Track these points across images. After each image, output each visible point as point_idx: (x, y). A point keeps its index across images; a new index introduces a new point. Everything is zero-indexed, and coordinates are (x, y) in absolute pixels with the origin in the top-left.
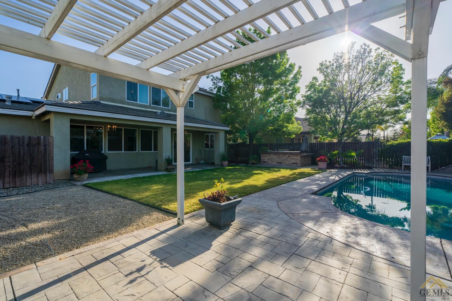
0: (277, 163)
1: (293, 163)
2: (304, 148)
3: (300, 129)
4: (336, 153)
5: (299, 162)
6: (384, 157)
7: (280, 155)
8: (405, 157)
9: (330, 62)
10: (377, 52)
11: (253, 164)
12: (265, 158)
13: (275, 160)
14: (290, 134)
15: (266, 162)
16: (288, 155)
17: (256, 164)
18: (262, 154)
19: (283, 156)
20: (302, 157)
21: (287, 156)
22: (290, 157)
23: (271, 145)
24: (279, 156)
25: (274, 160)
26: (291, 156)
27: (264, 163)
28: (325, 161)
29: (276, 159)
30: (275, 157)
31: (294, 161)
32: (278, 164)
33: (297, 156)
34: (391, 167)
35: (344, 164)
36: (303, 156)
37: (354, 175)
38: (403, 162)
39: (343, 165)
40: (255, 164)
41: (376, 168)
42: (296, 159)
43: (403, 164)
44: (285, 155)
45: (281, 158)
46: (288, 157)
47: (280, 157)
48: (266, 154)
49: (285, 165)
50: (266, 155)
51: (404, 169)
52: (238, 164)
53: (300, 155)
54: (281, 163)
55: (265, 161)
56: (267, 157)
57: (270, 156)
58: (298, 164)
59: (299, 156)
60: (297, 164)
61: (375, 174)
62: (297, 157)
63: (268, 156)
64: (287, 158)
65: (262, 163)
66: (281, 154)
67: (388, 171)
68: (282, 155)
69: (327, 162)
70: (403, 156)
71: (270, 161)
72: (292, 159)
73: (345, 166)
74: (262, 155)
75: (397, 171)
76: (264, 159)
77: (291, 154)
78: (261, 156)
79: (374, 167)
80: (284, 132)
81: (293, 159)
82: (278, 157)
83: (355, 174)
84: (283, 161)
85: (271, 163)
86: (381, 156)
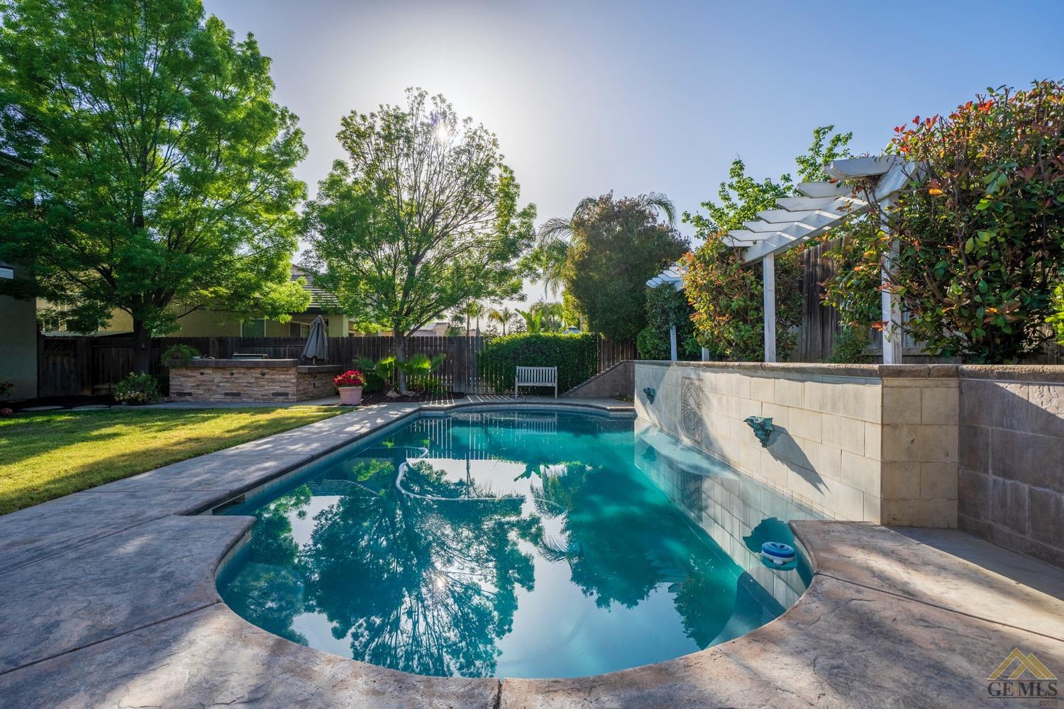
0: (226, 394)
1: (274, 394)
2: (311, 350)
3: (306, 299)
4: (390, 363)
5: (291, 390)
6: (487, 369)
7: (234, 371)
8: (520, 368)
9: (363, 118)
10: (468, 126)
11: (133, 402)
12: (182, 380)
13: (218, 386)
14: (275, 310)
15: (190, 394)
16: (259, 371)
17: (144, 403)
18: (174, 367)
19: (244, 374)
20: (301, 375)
21: (257, 373)
22: (267, 376)
23: (222, 341)
24: (232, 374)
25: (214, 388)
26: (268, 373)
27: (182, 399)
28: (356, 382)
29: (221, 384)
30: (217, 377)
31: (277, 389)
32: (229, 399)
33: (287, 371)
34: (499, 392)
35: (409, 389)
36: (303, 371)
37: (420, 416)
38: (517, 379)
39: (404, 392)
40: (138, 404)
41: (472, 395)
42: (285, 381)
43: (517, 384)
44: (252, 370)
45: (238, 378)
46: (260, 376)
47: (235, 375)
48: (187, 368)
49: (252, 400)
50: (189, 373)
51: (520, 395)
52: (72, 407)
53: (294, 369)
54: (238, 394)
55: (186, 391)
56: (192, 379)
57: (202, 374)
58: (290, 397)
59: (293, 371)
60: (287, 394)
61: (464, 408)
62: (288, 376)
63: (197, 374)
64: (257, 378)
65: (173, 396)
66: (237, 367)
67: (492, 401)
68: (242, 371)
69: (362, 385)
70: (518, 367)
71: (201, 392)
72: (273, 381)
73: (411, 394)
74: (173, 373)
75: (506, 399)
76: (181, 385)
77: (267, 368)
78: (171, 375)
79: (470, 394)
80: (257, 304)
81: (275, 382)
82: (229, 376)
83: (422, 412)
84: (245, 388)
85: (207, 395)
86: (482, 368)
